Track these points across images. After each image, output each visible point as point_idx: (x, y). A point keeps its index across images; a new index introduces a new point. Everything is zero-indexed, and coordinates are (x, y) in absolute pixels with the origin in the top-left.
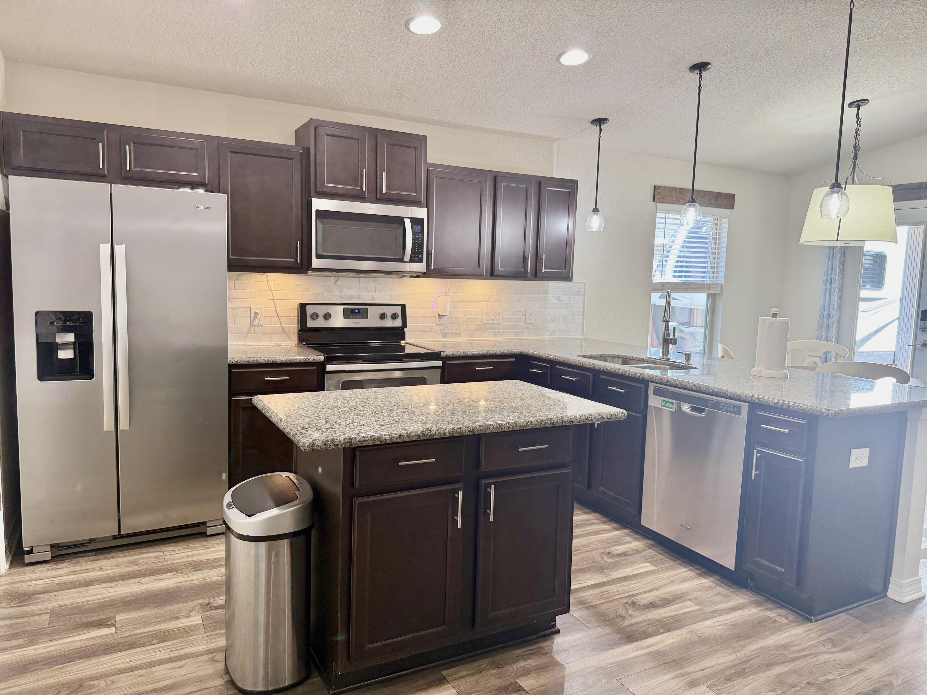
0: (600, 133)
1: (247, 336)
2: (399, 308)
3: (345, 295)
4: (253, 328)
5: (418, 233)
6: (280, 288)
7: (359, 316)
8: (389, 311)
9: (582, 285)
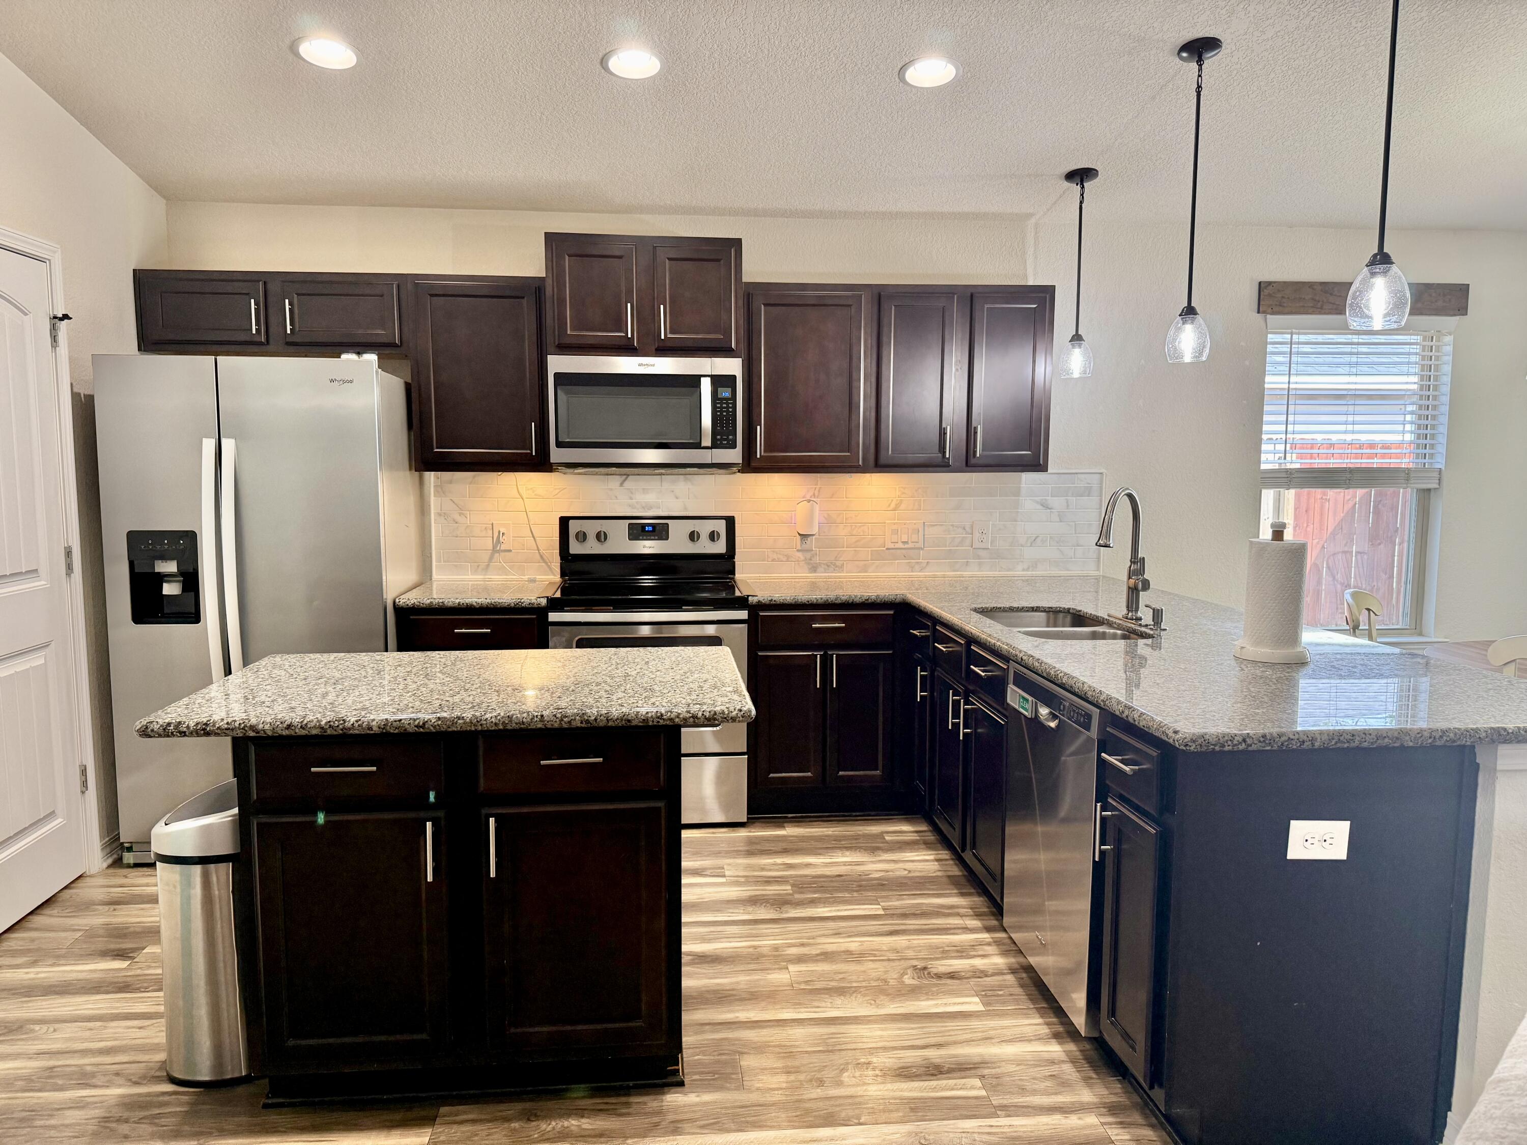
0: (1082, 195)
1: (488, 566)
2: (723, 523)
3: (637, 503)
4: (497, 555)
5: (727, 399)
6: (535, 495)
7: (654, 536)
8: (705, 528)
9: (1098, 476)
